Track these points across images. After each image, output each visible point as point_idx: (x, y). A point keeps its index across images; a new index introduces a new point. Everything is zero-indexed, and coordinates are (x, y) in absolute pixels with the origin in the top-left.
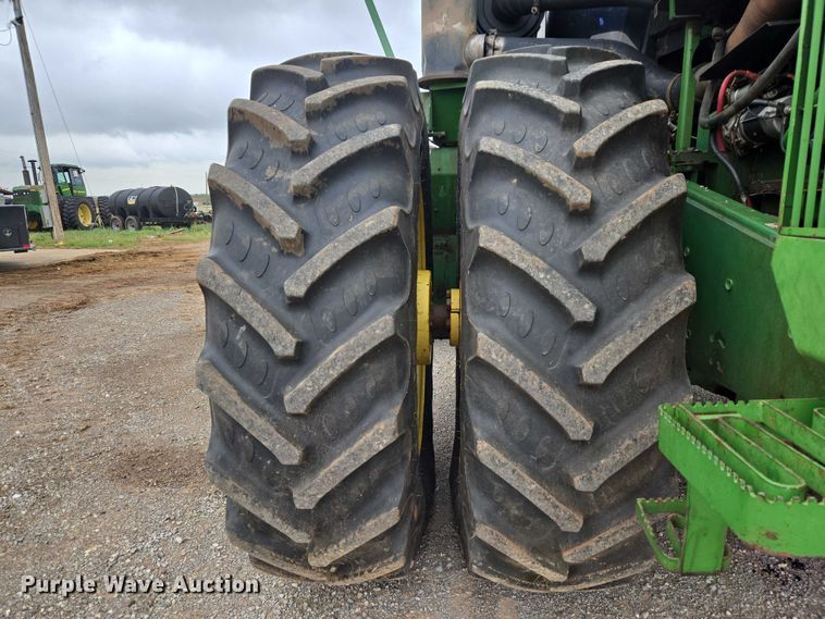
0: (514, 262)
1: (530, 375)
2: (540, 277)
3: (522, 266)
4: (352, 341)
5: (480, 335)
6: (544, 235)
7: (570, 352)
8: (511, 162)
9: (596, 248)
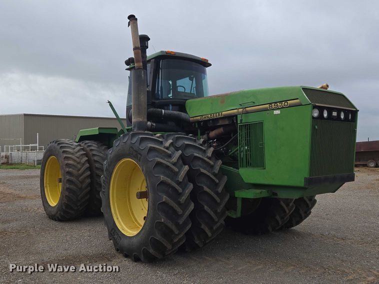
5: (204, 187)
7: (215, 188)
9: (216, 172)
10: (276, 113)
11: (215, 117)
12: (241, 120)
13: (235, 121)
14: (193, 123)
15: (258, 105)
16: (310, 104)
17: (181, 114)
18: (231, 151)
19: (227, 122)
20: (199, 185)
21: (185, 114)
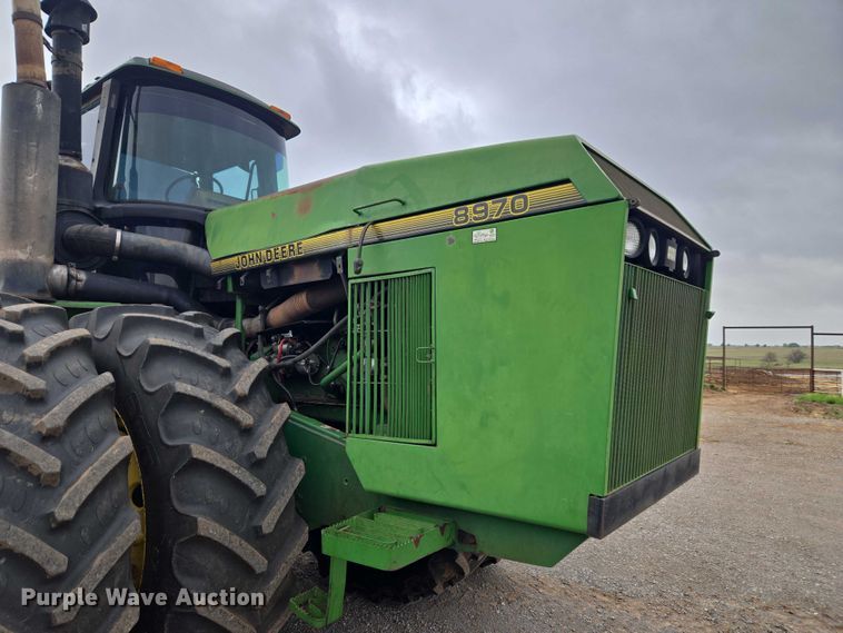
0: (218, 465)
1: (235, 537)
2: (235, 472)
3: (224, 467)
4: (113, 546)
5: (199, 519)
6: (228, 445)
7: (251, 518)
8: (202, 400)
9: (261, 450)
10: (482, 240)
11: (281, 259)
12: (359, 265)
13: (340, 271)
14: (220, 276)
15: (416, 210)
16: (618, 199)
17: (185, 249)
18: (331, 370)
19: (315, 274)
20: (181, 509)
21: (199, 250)
